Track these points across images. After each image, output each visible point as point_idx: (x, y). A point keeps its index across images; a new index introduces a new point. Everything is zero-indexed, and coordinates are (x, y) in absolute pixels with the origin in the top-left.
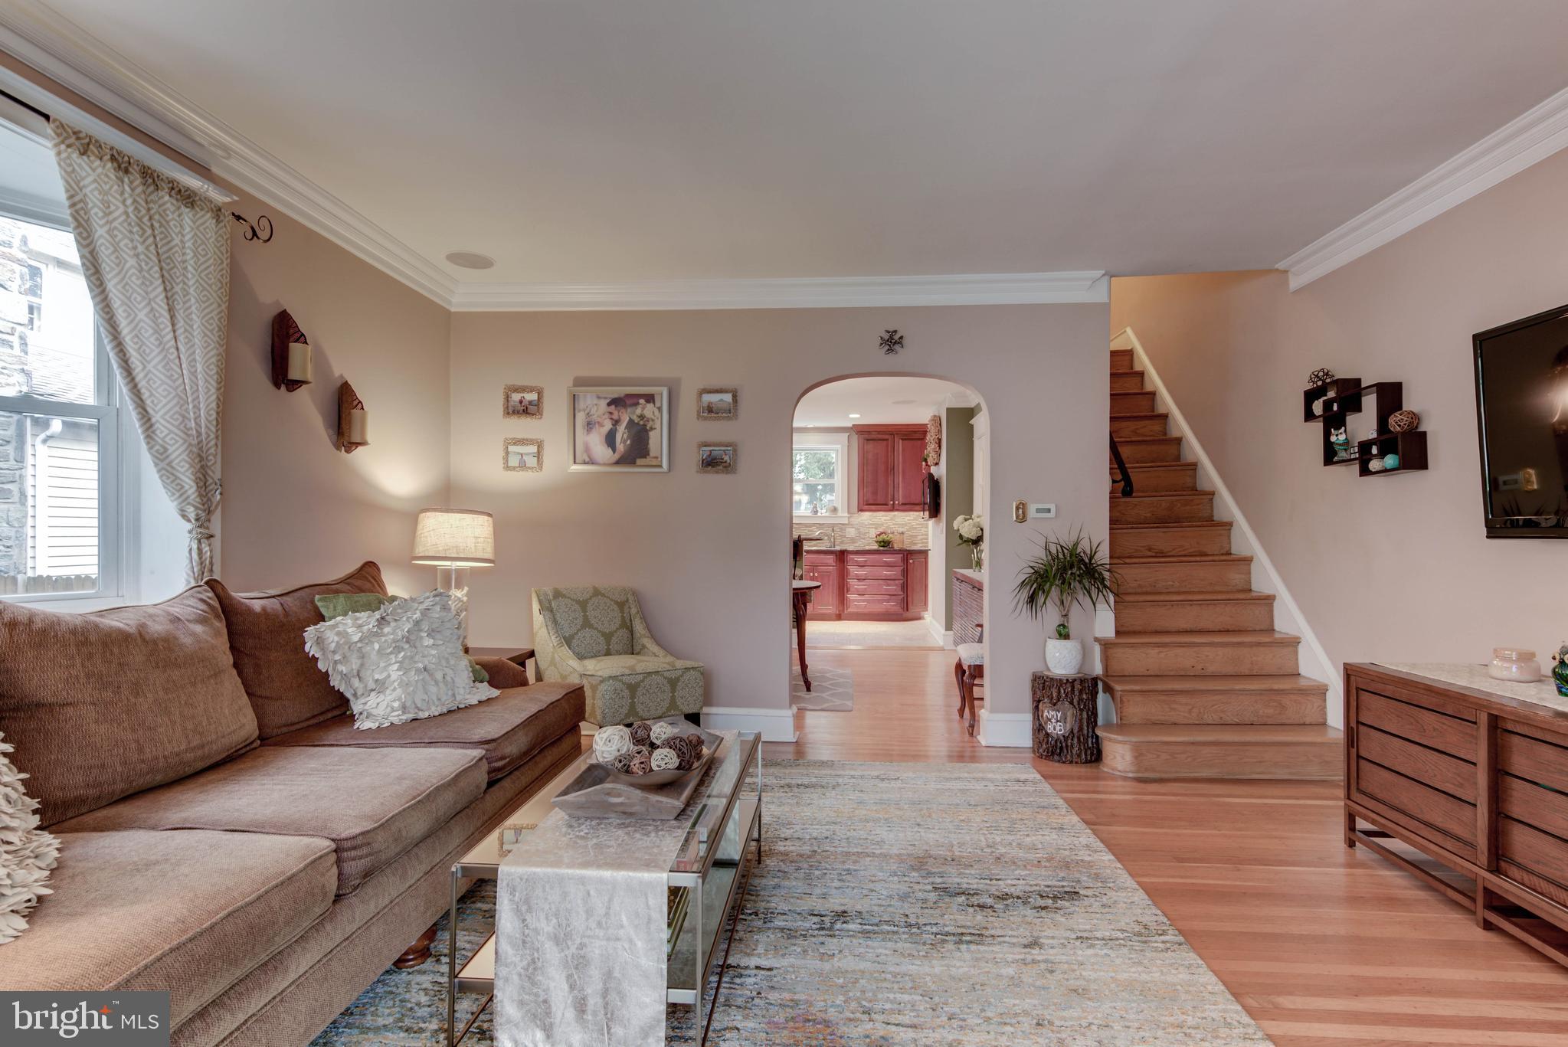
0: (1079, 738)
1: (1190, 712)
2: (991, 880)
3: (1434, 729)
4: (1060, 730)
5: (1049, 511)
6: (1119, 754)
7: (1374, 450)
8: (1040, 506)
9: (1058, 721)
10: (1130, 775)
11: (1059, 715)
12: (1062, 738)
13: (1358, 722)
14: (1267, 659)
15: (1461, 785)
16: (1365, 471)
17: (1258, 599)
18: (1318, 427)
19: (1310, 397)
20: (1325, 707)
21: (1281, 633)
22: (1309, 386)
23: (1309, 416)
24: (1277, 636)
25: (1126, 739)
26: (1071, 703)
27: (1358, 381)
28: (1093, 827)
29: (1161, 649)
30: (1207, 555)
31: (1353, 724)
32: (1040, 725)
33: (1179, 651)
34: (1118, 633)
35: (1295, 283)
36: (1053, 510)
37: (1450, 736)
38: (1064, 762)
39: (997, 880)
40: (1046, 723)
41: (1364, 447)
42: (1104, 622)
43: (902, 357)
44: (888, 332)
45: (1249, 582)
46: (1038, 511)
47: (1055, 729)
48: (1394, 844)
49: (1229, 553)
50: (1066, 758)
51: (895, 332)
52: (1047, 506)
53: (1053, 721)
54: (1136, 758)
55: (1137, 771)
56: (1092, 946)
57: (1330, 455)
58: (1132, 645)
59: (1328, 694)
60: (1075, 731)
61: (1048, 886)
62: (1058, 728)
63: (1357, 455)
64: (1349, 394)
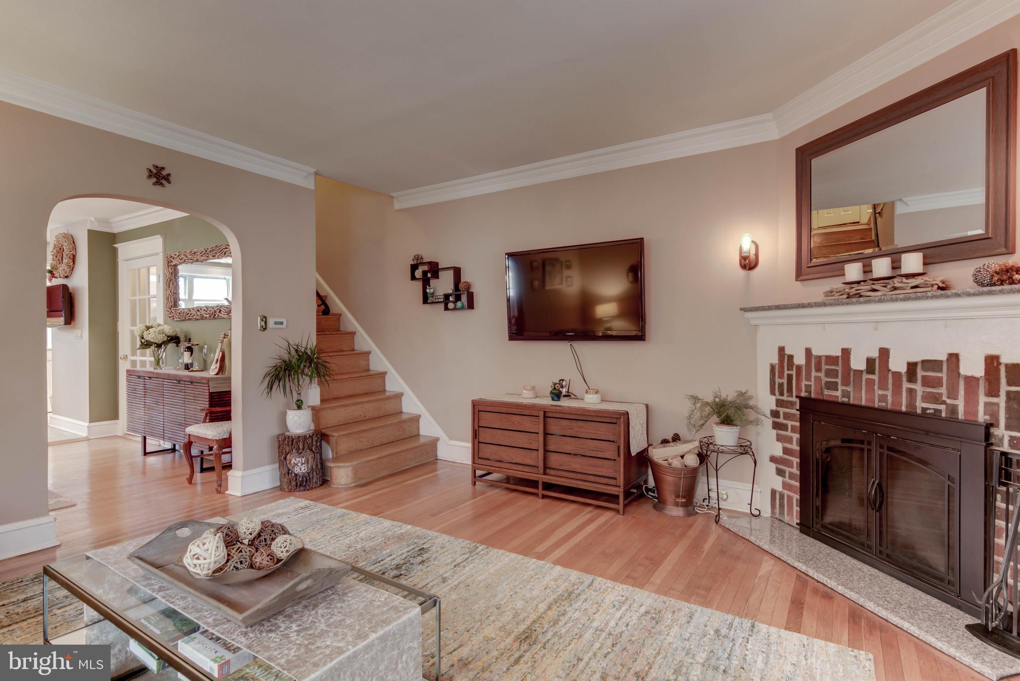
0: (316, 472)
1: (368, 441)
2: (379, 562)
3: (519, 422)
4: (305, 469)
5: (282, 323)
6: (342, 475)
7: (451, 299)
8: (277, 320)
9: (303, 464)
10: (353, 485)
11: (303, 460)
12: (307, 474)
13: (479, 427)
14: (390, 407)
15: (531, 443)
16: (446, 309)
17: (375, 375)
18: (419, 285)
19: (414, 268)
20: (419, 426)
21: (389, 391)
22: (412, 263)
23: (413, 278)
24: (387, 394)
25: (347, 464)
26: (311, 450)
27: (437, 264)
28: (381, 515)
29: (345, 408)
30: (342, 351)
31: (476, 428)
32: (289, 470)
33: (353, 408)
34: (322, 401)
35: (397, 206)
36: (285, 323)
37: (528, 424)
38: (308, 490)
39: (382, 560)
40: (293, 467)
41: (447, 297)
42: (313, 394)
43: (168, 190)
44: (157, 167)
45: (368, 365)
46: (276, 323)
47: (301, 470)
48: (494, 476)
49: (353, 350)
50: (309, 486)
51: (163, 168)
52: (281, 320)
53: (299, 464)
54: (354, 474)
55: (355, 482)
56: (464, 567)
57: (425, 299)
58: (332, 408)
59: (420, 419)
60: (314, 468)
61: (408, 552)
62: (303, 468)
63: (442, 300)
64: (434, 270)
